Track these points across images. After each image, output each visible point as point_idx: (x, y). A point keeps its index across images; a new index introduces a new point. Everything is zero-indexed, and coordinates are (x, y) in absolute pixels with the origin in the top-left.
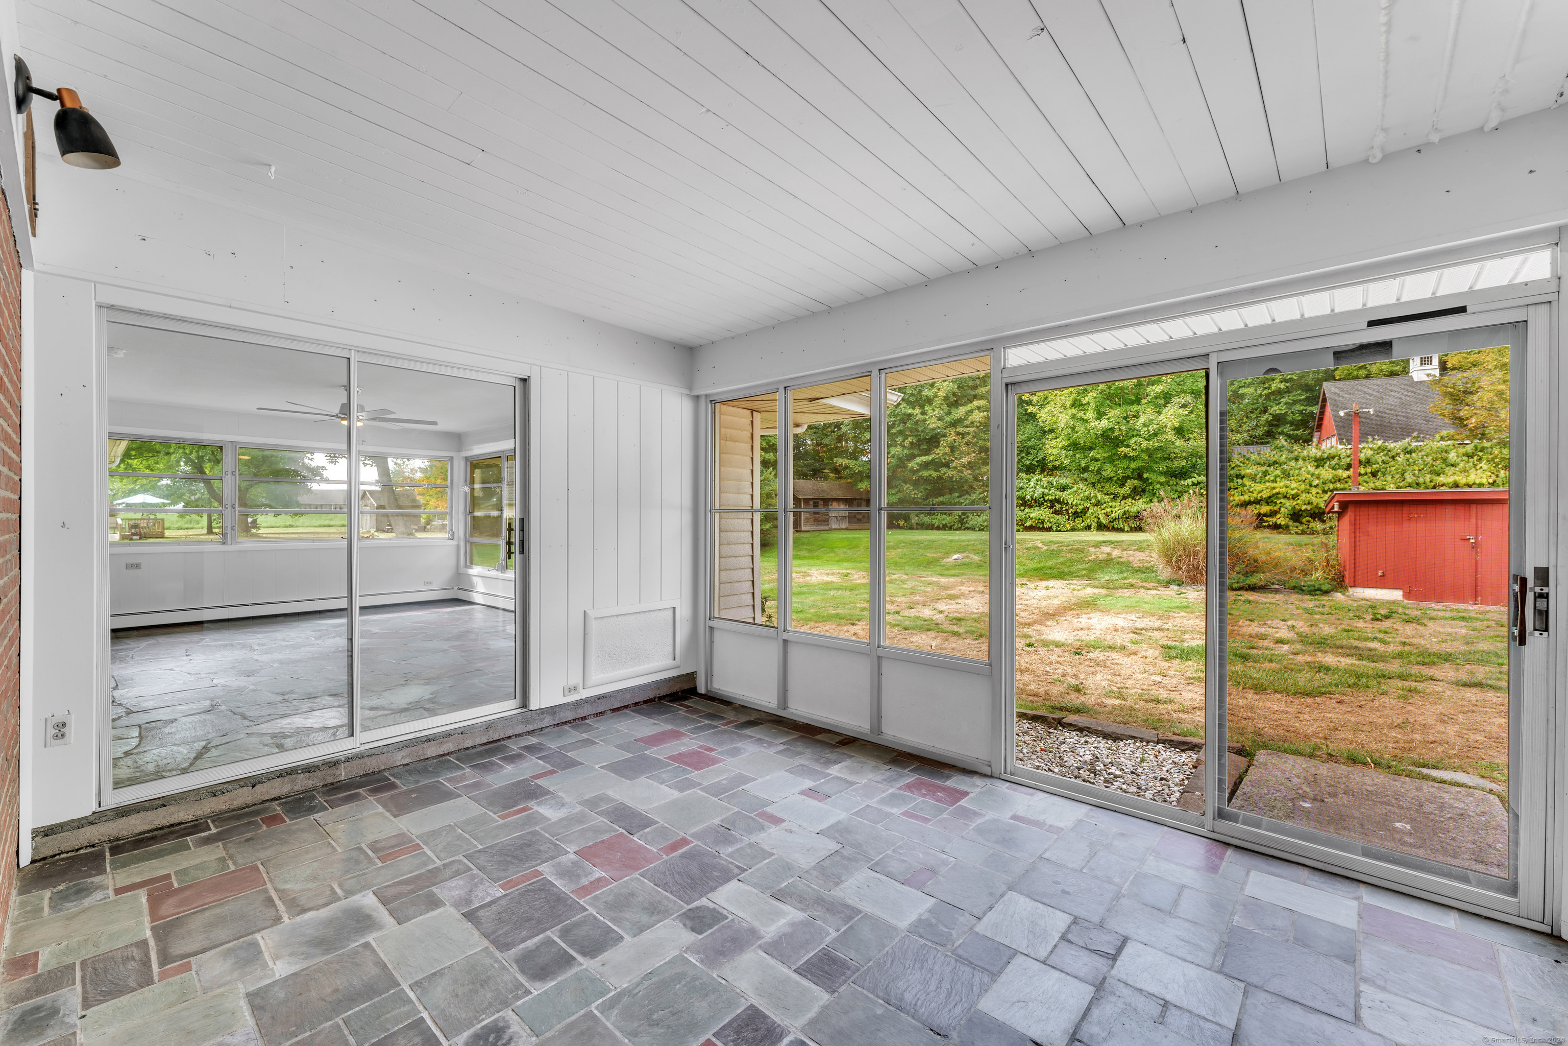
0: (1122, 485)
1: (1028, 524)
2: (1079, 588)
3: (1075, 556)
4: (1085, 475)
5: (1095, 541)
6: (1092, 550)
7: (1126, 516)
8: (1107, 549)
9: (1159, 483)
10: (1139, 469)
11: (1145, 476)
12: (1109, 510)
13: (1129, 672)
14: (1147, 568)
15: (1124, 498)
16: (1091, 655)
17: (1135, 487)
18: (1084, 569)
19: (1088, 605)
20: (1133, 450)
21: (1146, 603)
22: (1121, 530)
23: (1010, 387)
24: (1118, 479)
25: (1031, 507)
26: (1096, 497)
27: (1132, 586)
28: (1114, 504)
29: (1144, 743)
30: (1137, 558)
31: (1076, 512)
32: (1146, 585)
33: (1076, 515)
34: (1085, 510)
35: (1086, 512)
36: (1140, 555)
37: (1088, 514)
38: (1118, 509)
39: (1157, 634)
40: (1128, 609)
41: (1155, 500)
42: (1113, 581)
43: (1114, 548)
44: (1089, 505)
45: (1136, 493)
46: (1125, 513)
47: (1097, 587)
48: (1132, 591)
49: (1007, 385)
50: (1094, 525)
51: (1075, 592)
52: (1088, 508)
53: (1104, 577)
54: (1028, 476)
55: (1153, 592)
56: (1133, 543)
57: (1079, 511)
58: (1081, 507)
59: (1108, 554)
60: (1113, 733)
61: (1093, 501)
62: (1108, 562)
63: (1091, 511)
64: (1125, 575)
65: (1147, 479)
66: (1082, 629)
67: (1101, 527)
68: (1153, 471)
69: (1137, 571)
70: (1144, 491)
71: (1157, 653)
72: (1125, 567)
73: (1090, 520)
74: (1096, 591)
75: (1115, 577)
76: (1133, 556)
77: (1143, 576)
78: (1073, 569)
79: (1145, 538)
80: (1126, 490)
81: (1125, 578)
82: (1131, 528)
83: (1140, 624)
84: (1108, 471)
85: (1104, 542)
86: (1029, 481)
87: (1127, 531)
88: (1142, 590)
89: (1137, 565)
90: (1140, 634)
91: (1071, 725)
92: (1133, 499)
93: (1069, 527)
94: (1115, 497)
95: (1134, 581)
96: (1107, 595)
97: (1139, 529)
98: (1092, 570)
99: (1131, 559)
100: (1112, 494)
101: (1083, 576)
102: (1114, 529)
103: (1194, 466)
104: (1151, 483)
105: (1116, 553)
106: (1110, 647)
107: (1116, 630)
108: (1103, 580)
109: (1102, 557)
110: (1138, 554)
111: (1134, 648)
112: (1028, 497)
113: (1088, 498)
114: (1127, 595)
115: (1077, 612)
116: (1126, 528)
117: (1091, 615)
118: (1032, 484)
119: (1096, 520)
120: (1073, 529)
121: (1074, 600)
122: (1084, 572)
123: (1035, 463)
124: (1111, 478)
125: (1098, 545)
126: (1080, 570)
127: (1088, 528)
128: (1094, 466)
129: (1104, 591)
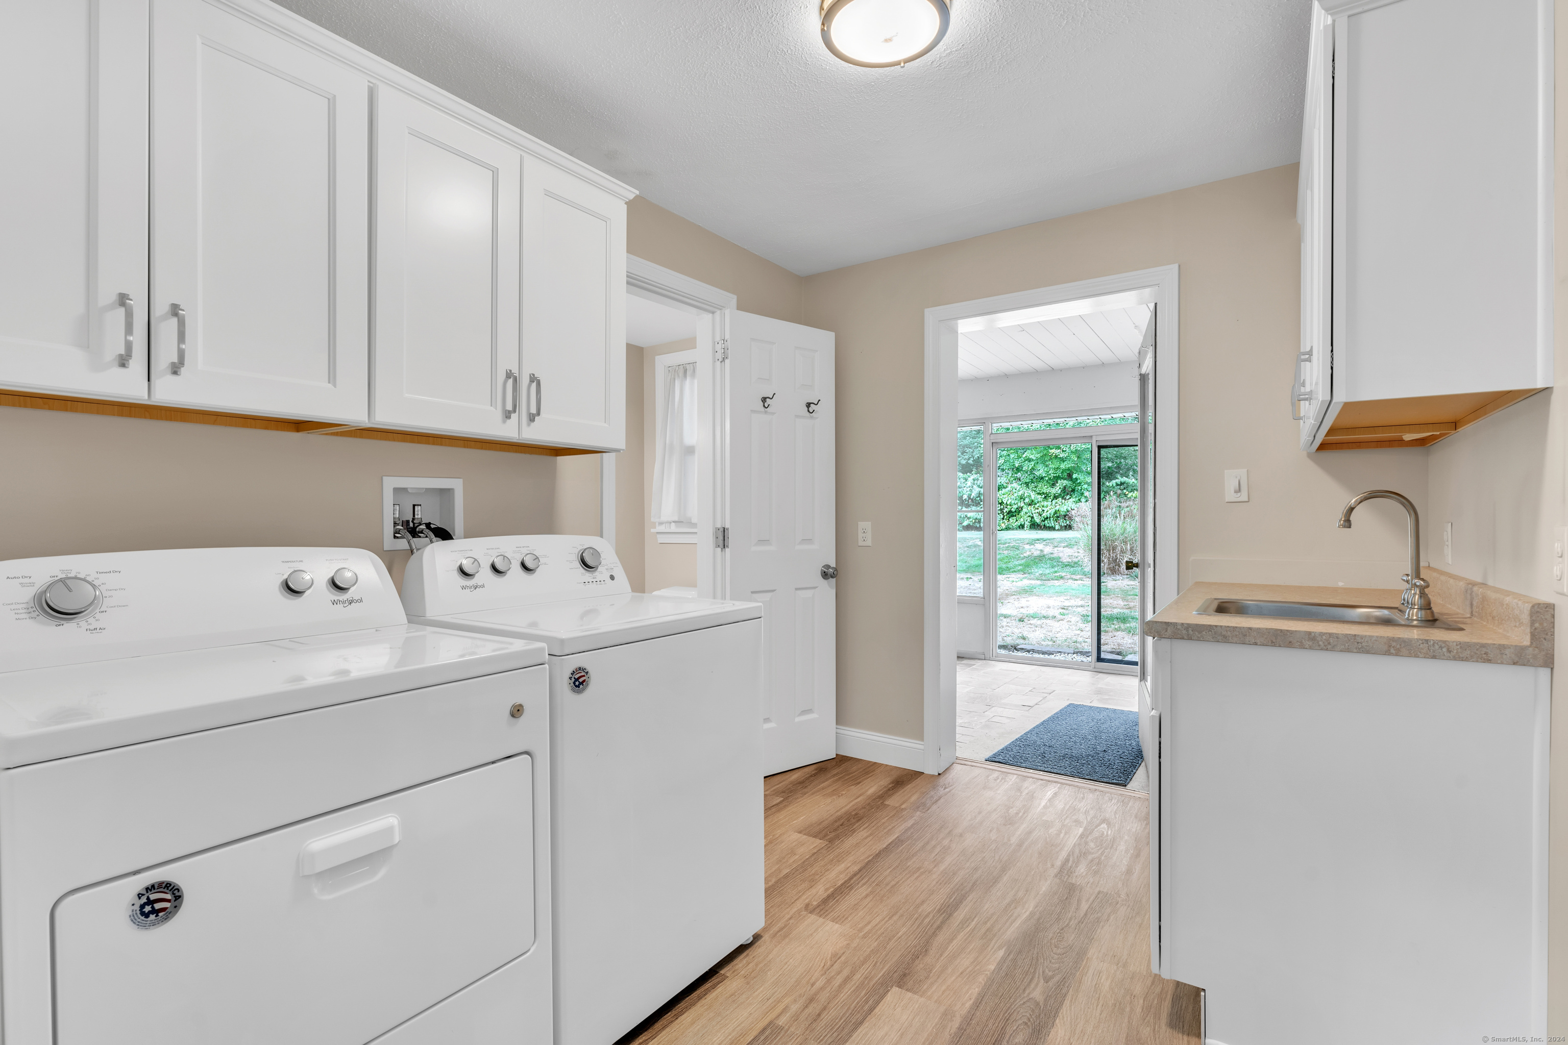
0: (1053, 485)
1: (965, 524)
2: (1017, 580)
3: (1012, 553)
4: (1019, 475)
5: (1029, 539)
6: (1027, 547)
7: (1057, 516)
8: (1039, 546)
9: (1087, 483)
10: (1069, 469)
11: (1074, 476)
12: (1040, 510)
13: (1058, 630)
14: (1075, 563)
15: (1055, 497)
16: (1032, 622)
17: (1065, 487)
18: (1020, 565)
19: (1027, 591)
20: (1063, 451)
21: (1073, 589)
22: (1052, 529)
23: (994, 444)
24: (1050, 479)
25: (968, 506)
26: (1030, 496)
27: (1062, 578)
28: (1045, 503)
29: (1066, 655)
30: (1065, 554)
31: (1010, 512)
32: (1074, 577)
33: (1011, 514)
34: (1019, 510)
35: (1019, 512)
36: (1068, 551)
37: (1022, 513)
38: (1050, 508)
39: (1080, 609)
40: (1059, 594)
41: (1083, 500)
42: (1045, 575)
43: (1046, 545)
44: (1022, 505)
45: (1066, 493)
46: (1056, 513)
47: (1033, 579)
48: (1061, 582)
49: (993, 443)
50: (1027, 524)
51: (1014, 583)
52: (1022, 508)
53: (1038, 571)
54: (965, 476)
55: (1079, 582)
56: (1063, 540)
57: (1013, 510)
58: (1015, 507)
59: (1041, 551)
60: (1048, 651)
61: (1027, 500)
62: (1040, 559)
63: (1025, 510)
64: (1056, 569)
65: (1076, 479)
66: (1022, 607)
67: (1034, 526)
68: (1082, 471)
69: (1066, 566)
70: (1073, 491)
71: (1078, 619)
72: (1055, 562)
73: (1024, 519)
74: (1033, 582)
75: (1047, 571)
76: (1062, 552)
77: (1072, 569)
78: (1010, 565)
79: (1074, 536)
80: (1057, 490)
81: (1056, 572)
82: (1061, 526)
83: (1067, 603)
84: (1041, 471)
85: (1038, 540)
86: (966, 480)
87: (1058, 530)
88: (1070, 581)
89: (1065, 560)
90: (1067, 609)
91: (1022, 649)
92: (1063, 498)
93: (1004, 526)
94: (1046, 496)
95: (1063, 574)
96: (1041, 585)
97: (1069, 527)
98: (1027, 566)
99: (1061, 555)
100: (1043, 493)
101: (1019, 571)
102: (1046, 528)
103: (1118, 467)
104: (1080, 483)
105: (1048, 550)
106: (1044, 617)
107: (1049, 607)
108: (1037, 574)
109: (1037, 553)
110: (1067, 550)
111: (1062, 617)
112: (965, 497)
113: (1022, 498)
114: (1058, 584)
115: (1018, 597)
116: (1057, 527)
117: (1029, 599)
118: (969, 483)
119: (1029, 519)
120: (1007, 529)
121: (1014, 589)
122: (1020, 568)
123: (971, 461)
124: (1042, 478)
125: (1032, 542)
126: (1016, 566)
127: (1022, 527)
128: (1027, 466)
129: (1039, 582)
